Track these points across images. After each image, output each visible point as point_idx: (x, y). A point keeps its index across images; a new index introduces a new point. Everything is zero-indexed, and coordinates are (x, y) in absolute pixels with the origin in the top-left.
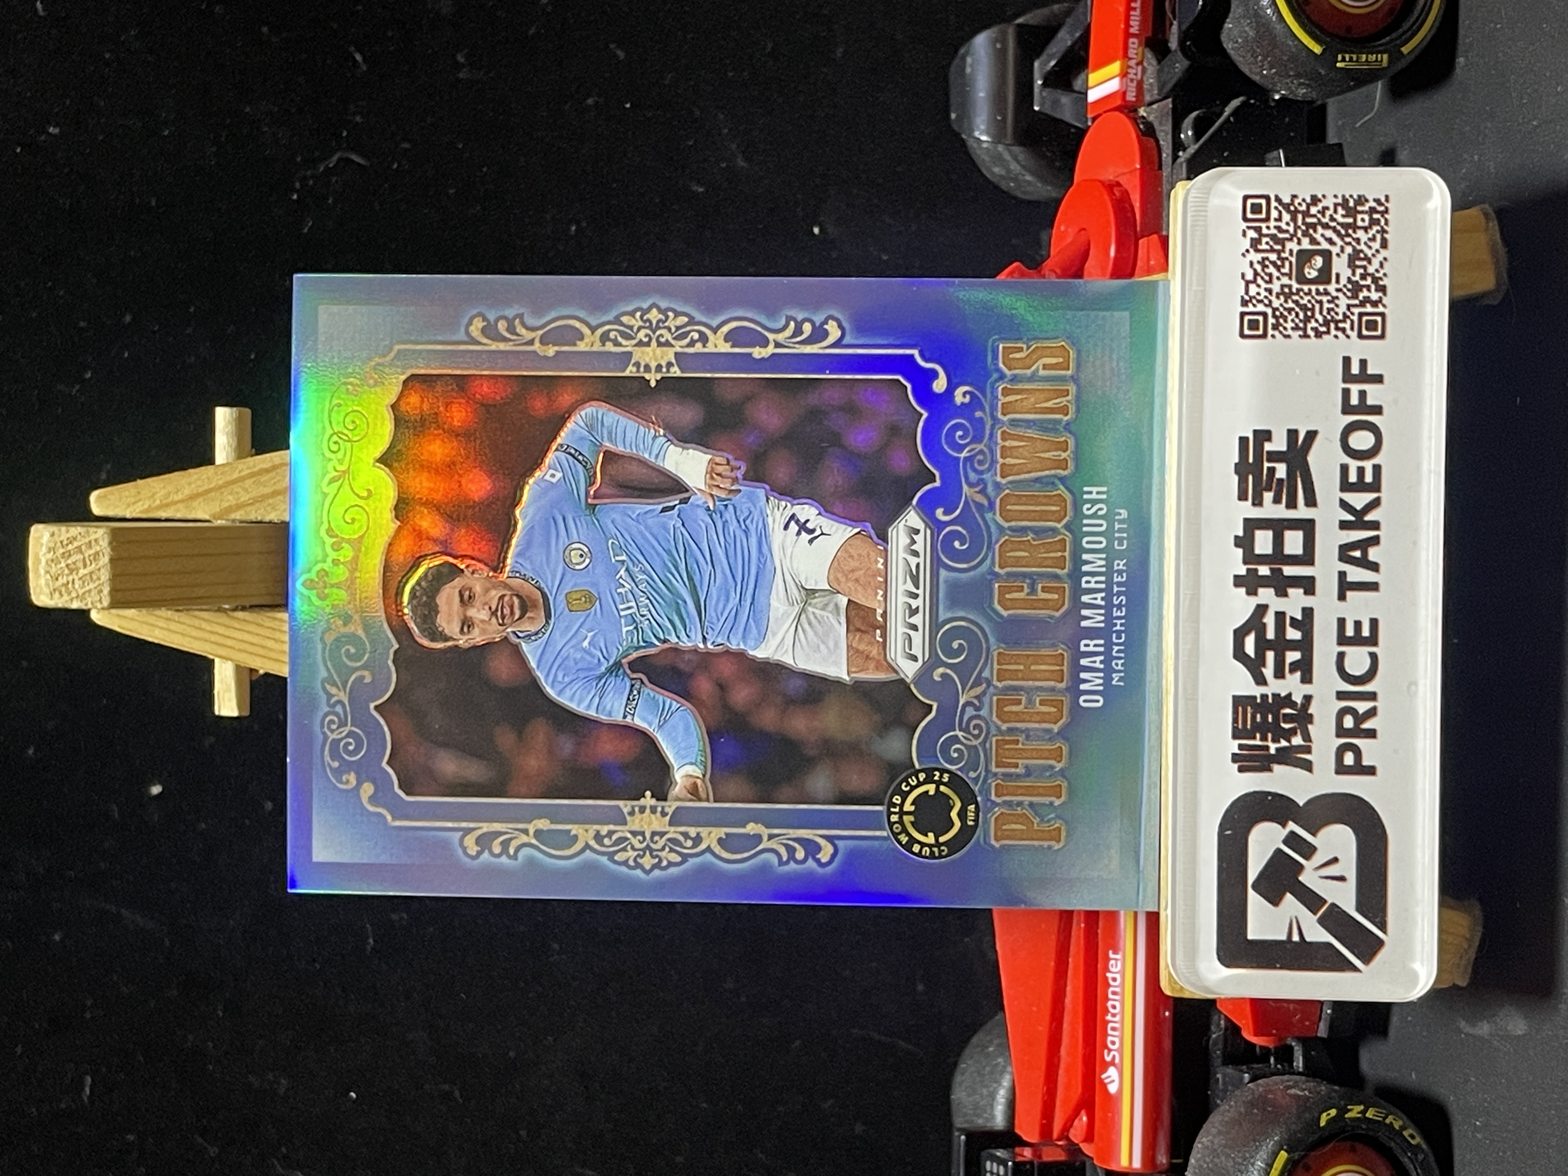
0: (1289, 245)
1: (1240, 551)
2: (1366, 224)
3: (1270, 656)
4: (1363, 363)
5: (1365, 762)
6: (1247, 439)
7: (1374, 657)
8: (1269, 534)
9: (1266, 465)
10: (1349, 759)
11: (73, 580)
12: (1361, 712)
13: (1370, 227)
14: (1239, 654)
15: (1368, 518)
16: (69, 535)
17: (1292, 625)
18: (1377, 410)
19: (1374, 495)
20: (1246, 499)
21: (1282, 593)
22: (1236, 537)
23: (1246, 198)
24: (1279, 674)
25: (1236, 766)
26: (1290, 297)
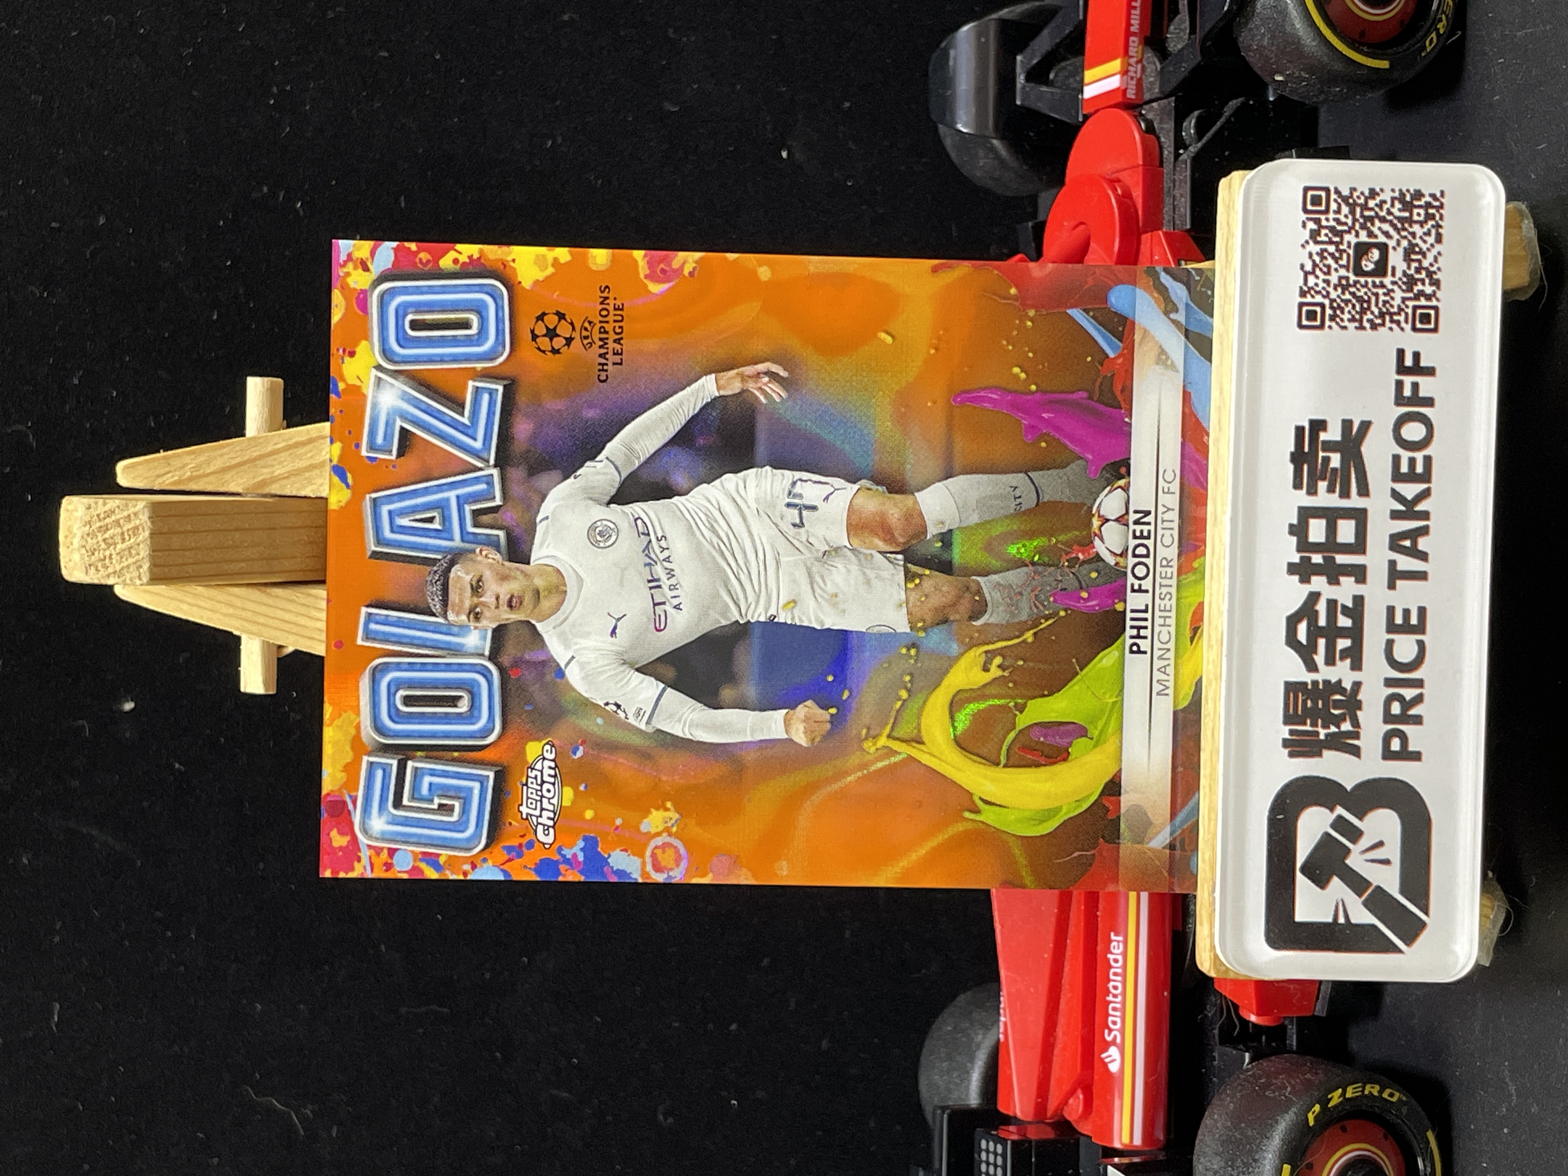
0: (1347, 237)
1: (1294, 540)
2: (1422, 218)
3: (1322, 643)
4: (1417, 356)
5: (1411, 748)
6: (1303, 428)
7: (1421, 645)
8: (1323, 522)
9: (1321, 454)
10: (1395, 745)
11: (111, 555)
12: (1408, 698)
13: (1426, 222)
14: (1292, 640)
15: (1419, 508)
16: (107, 508)
17: (1343, 613)
18: (1429, 402)
19: (1425, 486)
20: (1301, 488)
21: (1334, 581)
22: (1291, 526)
23: (1306, 189)
24: (1330, 661)
25: (1286, 751)
26: (1347, 289)
